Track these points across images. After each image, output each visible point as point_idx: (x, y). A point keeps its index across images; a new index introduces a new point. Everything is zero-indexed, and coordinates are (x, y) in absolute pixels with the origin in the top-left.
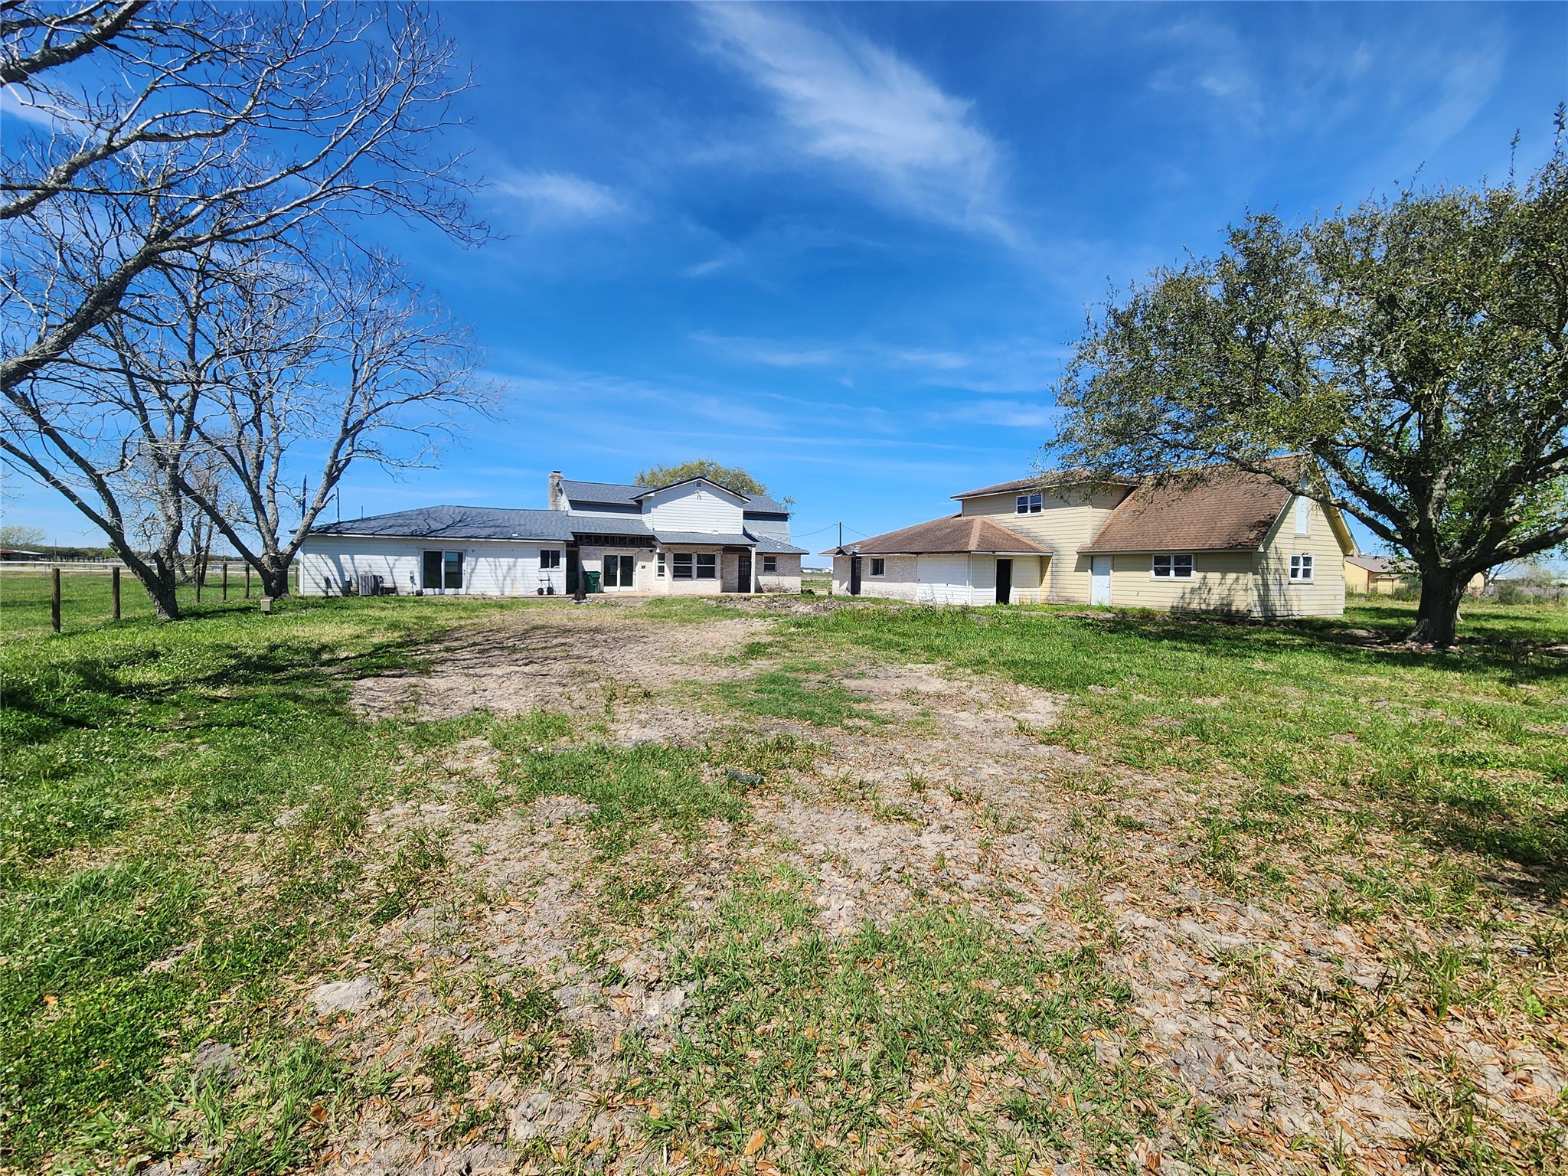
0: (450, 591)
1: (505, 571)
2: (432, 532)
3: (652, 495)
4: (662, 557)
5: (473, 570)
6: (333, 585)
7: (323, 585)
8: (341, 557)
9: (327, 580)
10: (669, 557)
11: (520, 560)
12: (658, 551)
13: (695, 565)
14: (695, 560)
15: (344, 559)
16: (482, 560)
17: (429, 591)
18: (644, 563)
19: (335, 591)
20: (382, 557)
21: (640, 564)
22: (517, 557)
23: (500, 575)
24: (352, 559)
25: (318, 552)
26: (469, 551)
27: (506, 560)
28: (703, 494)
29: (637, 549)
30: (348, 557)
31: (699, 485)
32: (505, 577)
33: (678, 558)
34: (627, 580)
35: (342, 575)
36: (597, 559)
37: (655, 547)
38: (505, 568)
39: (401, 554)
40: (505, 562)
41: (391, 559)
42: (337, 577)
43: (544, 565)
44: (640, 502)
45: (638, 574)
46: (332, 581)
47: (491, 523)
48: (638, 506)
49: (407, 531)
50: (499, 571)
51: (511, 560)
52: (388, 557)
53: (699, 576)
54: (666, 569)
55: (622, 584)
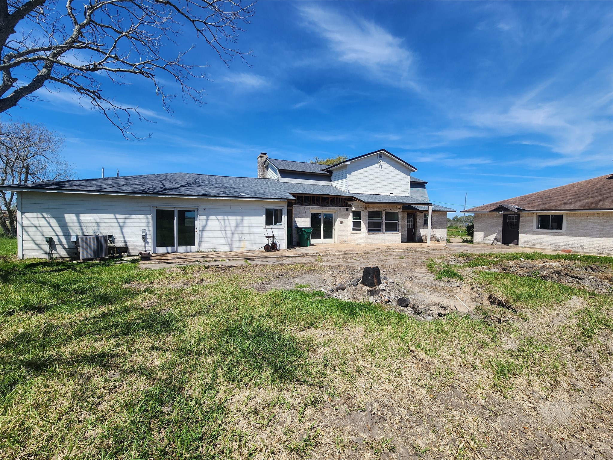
0: (181, 249)
1: (233, 228)
2: (164, 191)
3: (349, 163)
4: (357, 215)
5: (204, 227)
6: (58, 246)
7: (46, 246)
8: (66, 215)
9: (50, 241)
10: (365, 214)
11: (246, 218)
12: (354, 209)
13: (383, 221)
14: (384, 216)
15: (70, 218)
16: (212, 218)
17: (162, 250)
18: (342, 220)
19: (61, 252)
20: (112, 216)
21: (339, 220)
22: (243, 215)
23: (229, 232)
24: (78, 218)
25: (40, 211)
26: (201, 210)
27: (234, 218)
28: (384, 164)
29: (337, 208)
30: (73, 216)
31: (381, 156)
32: (233, 234)
33: (372, 215)
34: (328, 235)
35: (67, 234)
36: (307, 217)
37: (351, 206)
38: (233, 225)
39: (130, 212)
40: (233, 220)
41: (121, 217)
42: (62, 238)
43: (269, 222)
44: (330, 172)
45: (337, 228)
46: (57, 242)
47: (220, 185)
48: (328, 175)
49: (139, 188)
50: (228, 229)
51: (239, 218)
52: (118, 216)
53: (386, 231)
54: (363, 225)
55: (325, 237)
